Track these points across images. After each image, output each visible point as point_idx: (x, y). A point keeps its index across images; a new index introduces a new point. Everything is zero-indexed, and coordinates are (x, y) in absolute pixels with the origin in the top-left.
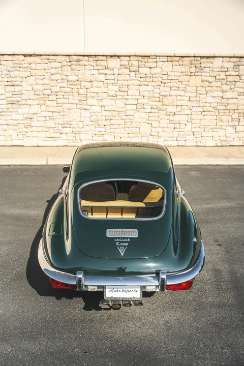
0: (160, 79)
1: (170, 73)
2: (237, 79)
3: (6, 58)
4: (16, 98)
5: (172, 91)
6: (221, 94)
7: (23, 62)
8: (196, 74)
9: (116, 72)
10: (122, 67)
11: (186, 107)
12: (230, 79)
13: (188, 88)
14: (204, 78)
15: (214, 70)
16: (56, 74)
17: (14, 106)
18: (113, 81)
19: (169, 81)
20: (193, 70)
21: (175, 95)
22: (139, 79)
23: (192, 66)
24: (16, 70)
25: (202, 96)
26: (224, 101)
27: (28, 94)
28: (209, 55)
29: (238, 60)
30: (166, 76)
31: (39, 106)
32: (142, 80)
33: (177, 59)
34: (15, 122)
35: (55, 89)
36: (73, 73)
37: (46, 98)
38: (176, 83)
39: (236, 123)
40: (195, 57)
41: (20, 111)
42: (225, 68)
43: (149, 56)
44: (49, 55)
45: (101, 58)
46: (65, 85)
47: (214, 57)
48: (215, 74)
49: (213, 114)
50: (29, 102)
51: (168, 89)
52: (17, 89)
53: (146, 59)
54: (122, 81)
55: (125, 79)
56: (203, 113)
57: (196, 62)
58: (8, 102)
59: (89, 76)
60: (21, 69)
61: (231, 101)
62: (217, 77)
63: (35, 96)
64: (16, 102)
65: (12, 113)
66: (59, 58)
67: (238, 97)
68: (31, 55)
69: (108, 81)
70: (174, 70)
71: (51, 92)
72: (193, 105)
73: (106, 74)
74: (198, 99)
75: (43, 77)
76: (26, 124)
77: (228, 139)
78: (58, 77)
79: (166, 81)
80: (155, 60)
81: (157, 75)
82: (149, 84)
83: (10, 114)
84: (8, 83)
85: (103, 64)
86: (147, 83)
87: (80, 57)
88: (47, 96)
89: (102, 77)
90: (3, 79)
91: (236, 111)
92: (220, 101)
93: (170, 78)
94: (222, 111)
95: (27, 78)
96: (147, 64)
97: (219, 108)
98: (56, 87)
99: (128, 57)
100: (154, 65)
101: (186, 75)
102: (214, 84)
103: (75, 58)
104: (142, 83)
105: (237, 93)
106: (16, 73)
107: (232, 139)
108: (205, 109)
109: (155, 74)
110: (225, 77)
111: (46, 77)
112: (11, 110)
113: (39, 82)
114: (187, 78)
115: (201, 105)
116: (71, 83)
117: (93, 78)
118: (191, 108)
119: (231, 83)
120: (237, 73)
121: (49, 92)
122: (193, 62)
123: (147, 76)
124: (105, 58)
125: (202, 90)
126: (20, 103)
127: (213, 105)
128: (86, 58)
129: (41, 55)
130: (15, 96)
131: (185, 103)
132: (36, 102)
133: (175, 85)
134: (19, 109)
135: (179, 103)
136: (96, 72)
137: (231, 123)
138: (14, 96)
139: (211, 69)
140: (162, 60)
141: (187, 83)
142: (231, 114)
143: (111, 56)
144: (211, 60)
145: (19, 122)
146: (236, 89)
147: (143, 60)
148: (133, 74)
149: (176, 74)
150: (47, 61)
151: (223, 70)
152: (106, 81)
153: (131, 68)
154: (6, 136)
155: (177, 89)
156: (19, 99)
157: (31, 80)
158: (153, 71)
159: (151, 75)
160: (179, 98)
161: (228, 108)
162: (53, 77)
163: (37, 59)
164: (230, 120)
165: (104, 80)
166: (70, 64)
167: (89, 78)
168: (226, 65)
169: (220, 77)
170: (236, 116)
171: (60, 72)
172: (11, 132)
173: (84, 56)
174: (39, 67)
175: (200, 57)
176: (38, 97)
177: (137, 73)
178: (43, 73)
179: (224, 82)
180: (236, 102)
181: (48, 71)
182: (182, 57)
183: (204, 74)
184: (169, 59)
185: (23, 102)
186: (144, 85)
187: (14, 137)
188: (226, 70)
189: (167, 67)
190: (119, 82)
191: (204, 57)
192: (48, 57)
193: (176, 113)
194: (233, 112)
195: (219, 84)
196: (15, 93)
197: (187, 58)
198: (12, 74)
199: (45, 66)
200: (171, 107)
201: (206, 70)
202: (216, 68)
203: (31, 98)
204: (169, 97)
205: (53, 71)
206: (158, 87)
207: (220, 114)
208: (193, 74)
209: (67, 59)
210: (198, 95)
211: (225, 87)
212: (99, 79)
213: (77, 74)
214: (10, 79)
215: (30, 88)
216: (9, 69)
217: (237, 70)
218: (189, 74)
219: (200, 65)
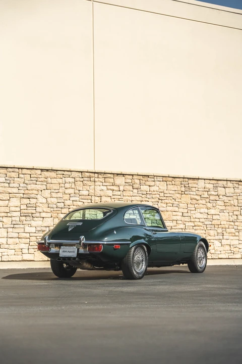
0: (158, 196)
1: (166, 192)
2: (217, 198)
3: (24, 171)
4: (30, 211)
5: (168, 207)
6: (206, 211)
7: (40, 176)
8: (186, 193)
9: (122, 188)
10: (127, 184)
11: (180, 222)
12: (212, 198)
13: (181, 204)
14: (193, 197)
15: (199, 189)
16: (70, 188)
17: (28, 218)
18: (119, 197)
19: (165, 198)
20: (183, 189)
21: (170, 211)
22: (141, 195)
23: (183, 185)
24: (33, 184)
25: (192, 212)
26: (209, 217)
27: (43, 207)
28: (195, 177)
29: (215, 182)
30: (163, 193)
31: (52, 218)
32: (143, 196)
33: (171, 179)
34: (28, 235)
35: (68, 203)
36: (85, 188)
37: (59, 211)
38: (171, 200)
39: (221, 237)
40: (184, 178)
41: (33, 223)
42: (207, 188)
43: (148, 176)
44: (64, 171)
45: (109, 175)
46: (77, 199)
47: (199, 179)
48: (200, 193)
49: (202, 228)
50: (43, 215)
51: (165, 205)
52: (33, 201)
53: (146, 179)
54: (127, 197)
55: (129, 195)
56: (194, 228)
57: (185, 183)
58: (22, 215)
59: (99, 191)
60: (37, 183)
61: (215, 217)
62: (203, 196)
63: (49, 209)
64: (30, 215)
65: (25, 226)
66: (74, 174)
67: (219, 214)
68: (47, 170)
69: (115, 197)
70: (169, 189)
71: (65, 205)
72: (186, 220)
73: (113, 190)
74: (189, 214)
75: (58, 191)
76: (38, 237)
77: (216, 252)
78: (72, 191)
79: (163, 198)
80: (153, 179)
81: (156, 193)
82: (150, 200)
83: (22, 226)
84: (25, 196)
85: (111, 181)
86: (147, 199)
87: (91, 174)
88: (60, 209)
89: (110, 193)
90: (20, 191)
91: (220, 226)
92: (206, 217)
93: (165, 195)
94: (209, 226)
95: (43, 191)
96: (147, 183)
97: (206, 223)
98: (69, 201)
99: (131, 176)
100: (152, 184)
101: (179, 193)
102: (200, 202)
103: (87, 174)
104: (143, 199)
105: (219, 210)
106: (33, 186)
107: (220, 253)
108: (196, 223)
109: (154, 191)
110: (208, 196)
111: (60, 191)
112: (25, 222)
113: (54, 195)
114: (179, 196)
115: (192, 220)
116: (82, 197)
117: (102, 193)
118: (185, 223)
119: (213, 202)
120: (216, 193)
121: (62, 205)
122: (183, 182)
123: (147, 193)
124: (112, 176)
125: (191, 207)
126: (34, 215)
127: (201, 220)
128: (96, 175)
129: (57, 171)
130: (30, 208)
131: (179, 218)
132: (49, 215)
133: (170, 201)
134: (32, 221)
135: (175, 218)
136: (105, 188)
137: (217, 237)
138: (28, 208)
139: (197, 189)
140: (158, 179)
141: (180, 200)
142: (216, 229)
143: (118, 174)
144: (196, 181)
145: (31, 235)
146: (217, 206)
147: (143, 179)
148: (135, 191)
149: (171, 192)
150: (62, 176)
151: (206, 190)
152: (113, 197)
153: (134, 185)
154: (17, 250)
155: (172, 205)
156: (34, 211)
157: (47, 193)
158: (152, 189)
159: (150, 193)
160: (174, 213)
161: (213, 223)
162: (67, 191)
163: (53, 174)
164: (216, 234)
165: (111, 195)
166: (82, 179)
167: (99, 193)
168: (208, 186)
169: (205, 196)
170: (220, 230)
171: (73, 186)
172: (23, 246)
173: (95, 173)
174: (54, 181)
175: (188, 178)
176: (52, 209)
177: (139, 190)
178: (57, 187)
179: (208, 200)
180: (219, 218)
181: (63, 185)
182: (174, 178)
183: (191, 193)
184: (164, 179)
185: (38, 215)
186: (146, 201)
187: (25, 251)
188: (208, 190)
189: (163, 186)
190: (124, 198)
191: (190, 178)
192: (63, 172)
193: (173, 227)
194: (217, 226)
195: (204, 202)
196: (30, 205)
197: (178, 179)
198: (29, 187)
199: (60, 181)
200: (168, 221)
201: (194, 189)
202: (200, 188)
203: (45, 210)
204: (166, 212)
205: (67, 185)
206: (157, 203)
207: (208, 229)
208: (183, 193)
209: (80, 174)
210: (189, 211)
211: (209, 205)
212: (107, 194)
213: (89, 189)
214: (27, 192)
215: (44, 201)
216: (26, 182)
217: (216, 190)
218: (180, 192)
219: (188, 186)
